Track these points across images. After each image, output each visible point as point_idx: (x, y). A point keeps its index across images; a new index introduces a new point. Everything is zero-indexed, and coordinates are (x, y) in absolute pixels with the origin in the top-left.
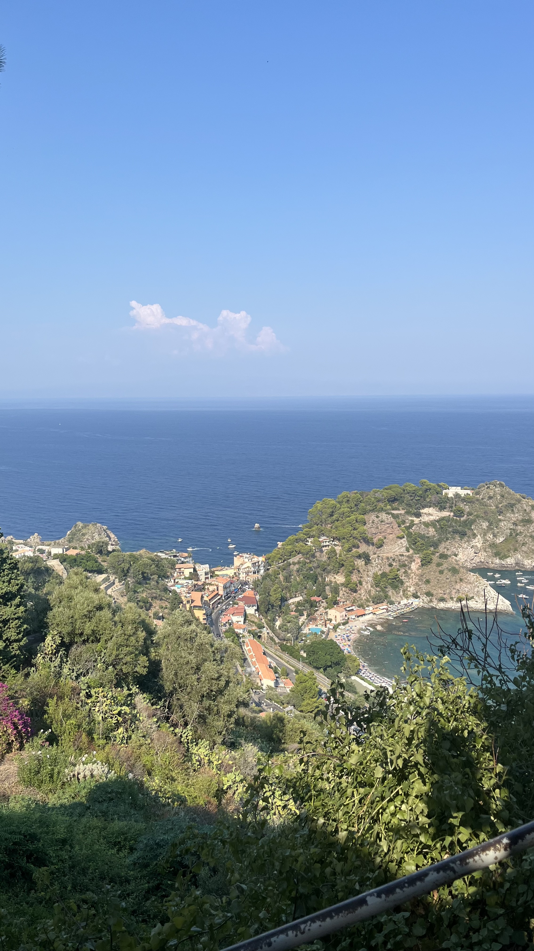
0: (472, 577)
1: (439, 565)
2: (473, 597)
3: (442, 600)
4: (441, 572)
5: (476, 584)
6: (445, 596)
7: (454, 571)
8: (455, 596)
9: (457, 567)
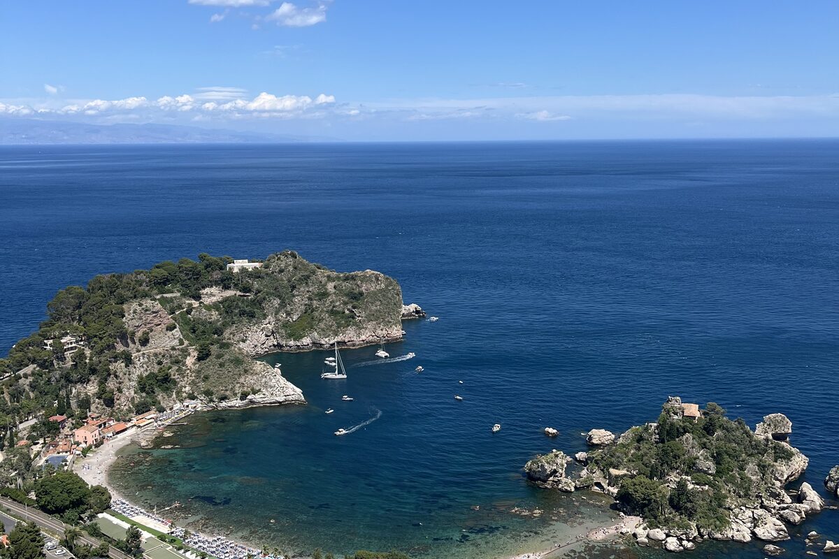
0: (259, 366)
1: (219, 357)
2: (259, 390)
3: (223, 398)
4: (221, 365)
5: (263, 373)
6: (228, 393)
7: (237, 362)
8: (238, 390)
9: (240, 357)
